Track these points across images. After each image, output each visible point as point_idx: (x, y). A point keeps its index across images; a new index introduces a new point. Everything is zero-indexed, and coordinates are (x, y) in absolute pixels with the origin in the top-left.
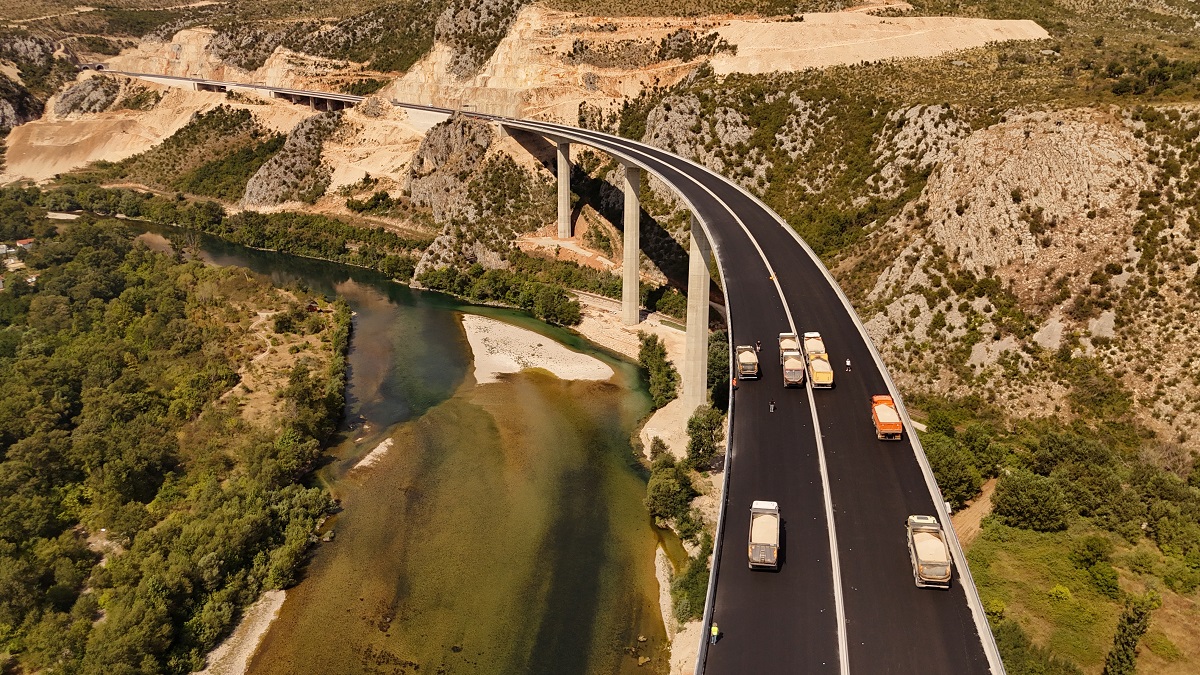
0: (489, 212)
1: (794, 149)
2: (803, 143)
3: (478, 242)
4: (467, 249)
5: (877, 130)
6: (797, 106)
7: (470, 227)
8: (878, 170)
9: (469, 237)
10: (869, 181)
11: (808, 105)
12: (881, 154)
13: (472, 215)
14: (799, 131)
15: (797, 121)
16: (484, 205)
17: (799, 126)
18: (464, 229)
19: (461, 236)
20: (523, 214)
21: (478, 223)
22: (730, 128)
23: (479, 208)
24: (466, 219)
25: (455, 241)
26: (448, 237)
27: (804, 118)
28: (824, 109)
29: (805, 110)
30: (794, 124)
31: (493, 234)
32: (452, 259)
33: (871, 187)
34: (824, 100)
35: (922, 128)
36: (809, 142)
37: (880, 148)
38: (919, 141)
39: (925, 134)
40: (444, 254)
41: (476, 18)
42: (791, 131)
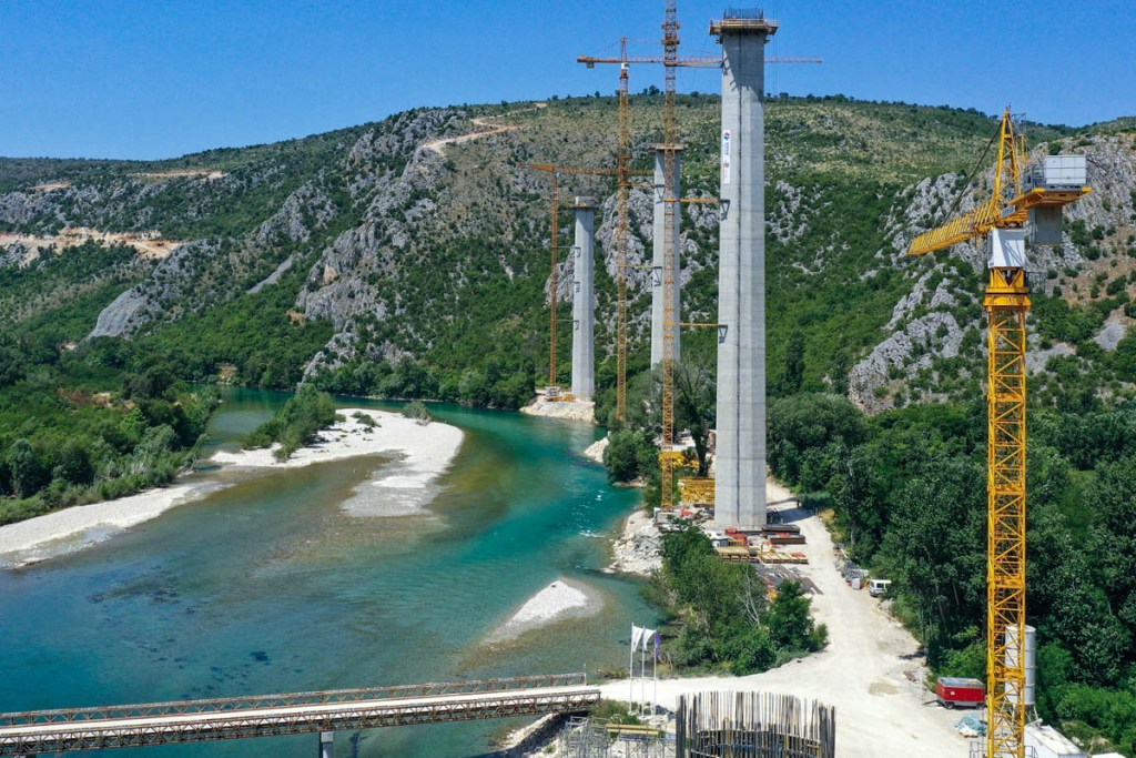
0: (404, 311)
1: (785, 235)
2: (796, 228)
3: (387, 342)
4: (372, 349)
5: (884, 210)
6: (786, 192)
7: (378, 327)
8: (888, 243)
9: (375, 335)
10: (879, 254)
11: (799, 190)
12: (889, 229)
13: (381, 312)
14: (790, 216)
15: (786, 207)
16: (397, 303)
17: (789, 211)
18: (370, 328)
19: (365, 336)
20: (446, 314)
21: (388, 321)
22: (705, 210)
23: (391, 307)
24: (373, 317)
25: (357, 339)
26: (349, 335)
27: (795, 205)
28: (818, 196)
29: (795, 195)
30: (784, 210)
31: (406, 332)
32: (354, 358)
33: (880, 260)
34: (818, 186)
35: (936, 196)
36: (802, 228)
37: (889, 224)
38: (934, 210)
39: (940, 202)
40: (342, 352)
41: (398, 141)
42: (779, 217)
